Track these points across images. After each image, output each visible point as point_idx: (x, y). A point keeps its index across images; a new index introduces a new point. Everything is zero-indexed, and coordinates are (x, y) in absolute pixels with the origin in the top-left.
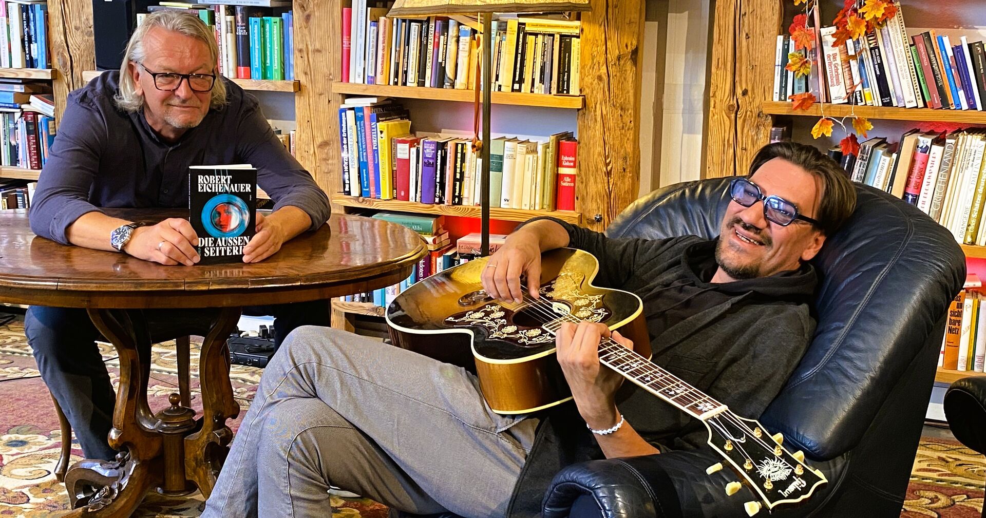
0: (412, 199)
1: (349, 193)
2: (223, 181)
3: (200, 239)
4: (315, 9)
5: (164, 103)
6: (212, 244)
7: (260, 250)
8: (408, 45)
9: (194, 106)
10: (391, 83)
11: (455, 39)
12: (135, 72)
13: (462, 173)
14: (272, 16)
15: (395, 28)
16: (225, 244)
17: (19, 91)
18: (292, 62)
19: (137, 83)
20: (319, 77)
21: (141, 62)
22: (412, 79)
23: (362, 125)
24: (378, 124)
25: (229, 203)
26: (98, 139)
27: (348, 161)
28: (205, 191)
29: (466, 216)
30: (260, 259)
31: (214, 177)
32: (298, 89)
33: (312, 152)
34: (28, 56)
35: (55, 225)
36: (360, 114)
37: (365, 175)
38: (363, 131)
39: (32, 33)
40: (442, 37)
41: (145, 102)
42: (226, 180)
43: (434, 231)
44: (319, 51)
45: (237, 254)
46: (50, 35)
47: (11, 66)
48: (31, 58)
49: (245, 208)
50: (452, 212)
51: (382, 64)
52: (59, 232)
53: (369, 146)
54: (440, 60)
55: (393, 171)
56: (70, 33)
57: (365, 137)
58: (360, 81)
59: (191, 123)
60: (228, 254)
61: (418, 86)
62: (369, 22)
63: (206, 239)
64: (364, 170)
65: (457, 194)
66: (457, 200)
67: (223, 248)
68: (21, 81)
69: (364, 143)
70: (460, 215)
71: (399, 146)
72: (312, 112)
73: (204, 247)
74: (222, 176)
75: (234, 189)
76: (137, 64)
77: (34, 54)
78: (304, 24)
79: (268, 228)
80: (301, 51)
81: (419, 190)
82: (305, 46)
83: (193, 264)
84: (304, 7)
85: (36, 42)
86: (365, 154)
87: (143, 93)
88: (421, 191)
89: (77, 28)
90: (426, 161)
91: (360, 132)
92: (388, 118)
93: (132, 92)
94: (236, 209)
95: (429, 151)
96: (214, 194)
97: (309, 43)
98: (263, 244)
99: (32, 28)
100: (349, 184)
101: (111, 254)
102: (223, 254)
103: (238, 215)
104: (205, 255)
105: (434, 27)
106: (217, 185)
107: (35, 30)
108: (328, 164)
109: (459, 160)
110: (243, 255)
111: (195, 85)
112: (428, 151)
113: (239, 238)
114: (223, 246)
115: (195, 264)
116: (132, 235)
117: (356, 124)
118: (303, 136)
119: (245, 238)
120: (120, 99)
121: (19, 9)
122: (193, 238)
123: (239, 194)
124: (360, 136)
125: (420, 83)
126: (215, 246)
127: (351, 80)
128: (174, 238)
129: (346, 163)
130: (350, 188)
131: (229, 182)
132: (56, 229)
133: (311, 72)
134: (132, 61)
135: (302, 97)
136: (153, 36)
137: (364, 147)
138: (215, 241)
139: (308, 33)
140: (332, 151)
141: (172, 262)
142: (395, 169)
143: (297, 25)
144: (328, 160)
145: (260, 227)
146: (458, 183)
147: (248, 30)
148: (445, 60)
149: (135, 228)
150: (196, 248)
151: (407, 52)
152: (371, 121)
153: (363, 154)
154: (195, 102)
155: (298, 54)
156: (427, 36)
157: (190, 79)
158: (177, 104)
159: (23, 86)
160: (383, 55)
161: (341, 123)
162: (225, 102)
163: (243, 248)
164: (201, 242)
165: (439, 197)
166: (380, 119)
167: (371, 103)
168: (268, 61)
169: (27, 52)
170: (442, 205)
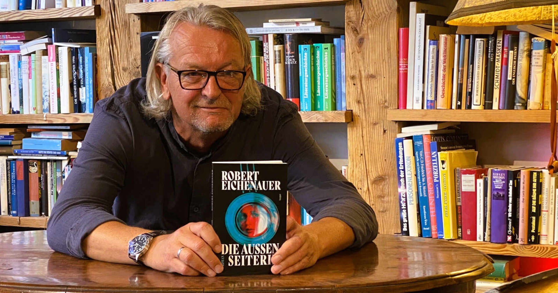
0: (480, 238)
1: (407, 233)
2: (249, 177)
3: (223, 245)
4: (369, 32)
5: (191, 105)
6: (237, 252)
7: (290, 259)
8: (473, 63)
9: (223, 106)
10: (454, 107)
11: (526, 53)
12: (163, 74)
13: (539, 207)
14: (323, 42)
15: (457, 46)
16: (252, 252)
17: (67, 137)
18: (344, 90)
19: (164, 86)
20: (374, 105)
21: (167, 61)
22: (477, 101)
23: (421, 155)
24: (439, 153)
25: (256, 203)
26: (123, 149)
27: (406, 197)
28: (229, 189)
29: (544, 257)
30: (291, 270)
31: (239, 173)
32: (350, 120)
33: (365, 189)
34: (76, 100)
35: (72, 237)
36: (419, 143)
37: (425, 212)
38: (422, 162)
39: (81, 76)
40: (511, 52)
41: (172, 107)
42: (253, 177)
43: (507, 276)
44: (372, 76)
45: (265, 264)
46: (98, 77)
47: (59, 112)
48: (79, 102)
49: (274, 209)
50: (528, 252)
51: (443, 86)
52: (75, 244)
53: (429, 178)
54: (510, 78)
55: (457, 206)
56: (118, 74)
57: (425, 169)
58: (418, 106)
59: (219, 126)
60: (255, 264)
61: (485, 109)
62: (428, 41)
63: (231, 245)
64: (424, 206)
65: (533, 231)
66: (533, 238)
67: (249, 257)
68: (69, 128)
69: (423, 176)
70: (537, 256)
71: (464, 177)
72: (365, 144)
73: (228, 255)
74: (248, 172)
75: (262, 186)
76: (164, 65)
77: (83, 98)
78: (356, 48)
79: (301, 235)
80: (353, 78)
81: (488, 227)
82: (358, 72)
83: (215, 274)
84: (356, 30)
85: (84, 86)
86: (424, 188)
87: (170, 97)
88: (490, 229)
89: (124, 69)
90: (495, 193)
91: (419, 164)
92: (451, 148)
93: (159, 95)
94: (264, 210)
95: (499, 182)
96: (238, 193)
97: (362, 68)
98: (295, 252)
99: (81, 71)
100: (408, 223)
101: (129, 266)
102: (249, 264)
103: (267, 217)
104: (229, 265)
105: (501, 42)
106: (242, 182)
107: (84, 74)
108: (383, 202)
109: (534, 191)
110: (272, 265)
111: (224, 84)
112: (497, 181)
113: (268, 245)
114: (249, 254)
115: (218, 275)
116: (151, 244)
117: (414, 155)
118: (356, 171)
119: (274, 245)
120: (148, 105)
121: (69, 53)
122: (215, 244)
123: (267, 193)
124: (418, 168)
125: (486, 106)
126: (240, 254)
127: (409, 106)
128: (194, 244)
129: (403, 199)
130: (408, 228)
131: (256, 179)
132: (72, 240)
133: (364, 100)
134: (158, 62)
135: (355, 128)
136: (179, 32)
137: (423, 181)
138: (240, 248)
139: (361, 59)
140: (388, 187)
141: (192, 272)
142: (459, 204)
143: (349, 50)
144: (384, 197)
145: (291, 233)
146: (534, 218)
147: (297, 59)
148: (516, 78)
149: (154, 237)
150: (219, 255)
151: (471, 71)
152: (431, 150)
153: (422, 188)
154: (223, 102)
155: (351, 82)
156: (494, 52)
157: (218, 77)
158: (204, 105)
159: (71, 133)
160: (444, 76)
161: (398, 154)
162: (260, 106)
163: (271, 256)
164: (225, 249)
165: (512, 235)
166: (442, 148)
167: (431, 131)
168: (319, 91)
169: (76, 96)
170: (515, 244)
